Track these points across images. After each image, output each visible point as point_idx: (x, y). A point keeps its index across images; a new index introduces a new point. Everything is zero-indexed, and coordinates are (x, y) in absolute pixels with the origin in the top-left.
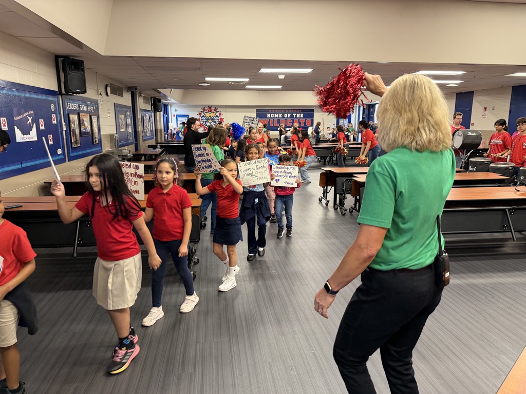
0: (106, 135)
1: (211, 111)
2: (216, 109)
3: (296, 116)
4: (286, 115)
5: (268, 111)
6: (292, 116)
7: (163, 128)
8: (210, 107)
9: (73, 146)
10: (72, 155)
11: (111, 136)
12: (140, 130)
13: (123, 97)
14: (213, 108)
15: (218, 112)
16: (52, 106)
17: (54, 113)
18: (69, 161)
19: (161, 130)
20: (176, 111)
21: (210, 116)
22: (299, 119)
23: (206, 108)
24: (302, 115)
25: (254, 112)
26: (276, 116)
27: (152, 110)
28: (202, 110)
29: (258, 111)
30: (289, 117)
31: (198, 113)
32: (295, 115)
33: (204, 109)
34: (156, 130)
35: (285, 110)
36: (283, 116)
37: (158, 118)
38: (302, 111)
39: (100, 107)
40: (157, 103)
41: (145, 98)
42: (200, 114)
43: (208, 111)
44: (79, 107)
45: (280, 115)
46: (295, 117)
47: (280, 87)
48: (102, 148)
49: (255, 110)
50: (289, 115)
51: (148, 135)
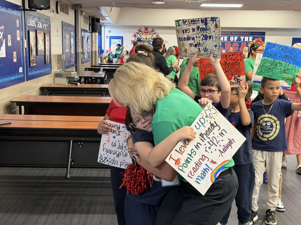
0: (55, 55)
1: (148, 33)
2: (153, 31)
3: (244, 39)
4: (232, 39)
6: (239, 39)
7: (97, 50)
8: (146, 29)
9: (31, 66)
10: (30, 74)
11: (59, 56)
12: (80, 52)
13: (68, 15)
14: (150, 30)
15: (155, 33)
16: (18, 21)
17: (18, 29)
18: (27, 81)
19: (96, 52)
20: (110, 32)
21: (146, 38)
22: (247, 43)
23: (143, 30)
24: (251, 38)
27: (89, 30)
28: (137, 32)
30: (235, 40)
31: (133, 34)
32: (242, 38)
33: (140, 31)
34: (92, 52)
35: (231, 32)
36: (229, 39)
37: (94, 40)
38: (252, 34)
39: (51, 25)
40: (96, 23)
41: (85, 17)
42: (135, 36)
43: (145, 32)
44: (37, 24)
45: (226, 38)
46: (242, 40)
47: (240, 6)
48: (51, 69)
50: (236, 38)
51: (86, 57)
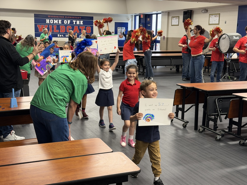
3: (76, 23)
4: (65, 22)
5: (47, 17)
6: (72, 23)
22: (79, 26)
24: (82, 22)
25: (32, 17)
26: (56, 22)
29: (36, 16)
38: (82, 18)
45: (60, 21)
49: (33, 15)
50: (69, 21)
